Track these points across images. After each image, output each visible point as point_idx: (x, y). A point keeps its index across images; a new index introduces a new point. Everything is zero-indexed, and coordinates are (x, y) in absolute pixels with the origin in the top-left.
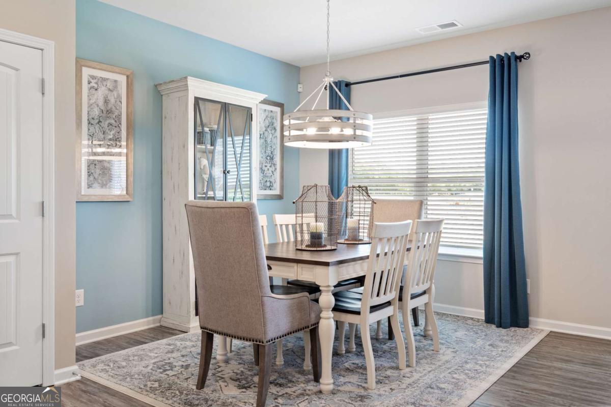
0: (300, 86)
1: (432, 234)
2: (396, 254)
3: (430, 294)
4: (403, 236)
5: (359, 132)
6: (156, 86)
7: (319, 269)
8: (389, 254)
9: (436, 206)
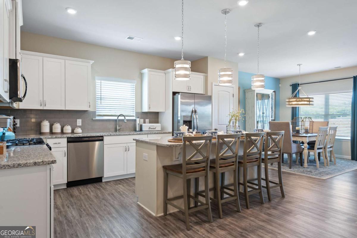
0: (280, 85)
1: (333, 131)
2: (322, 136)
3: (333, 148)
4: (323, 131)
5: (311, 103)
6: (244, 90)
7: (304, 138)
8: (320, 136)
9: (332, 122)
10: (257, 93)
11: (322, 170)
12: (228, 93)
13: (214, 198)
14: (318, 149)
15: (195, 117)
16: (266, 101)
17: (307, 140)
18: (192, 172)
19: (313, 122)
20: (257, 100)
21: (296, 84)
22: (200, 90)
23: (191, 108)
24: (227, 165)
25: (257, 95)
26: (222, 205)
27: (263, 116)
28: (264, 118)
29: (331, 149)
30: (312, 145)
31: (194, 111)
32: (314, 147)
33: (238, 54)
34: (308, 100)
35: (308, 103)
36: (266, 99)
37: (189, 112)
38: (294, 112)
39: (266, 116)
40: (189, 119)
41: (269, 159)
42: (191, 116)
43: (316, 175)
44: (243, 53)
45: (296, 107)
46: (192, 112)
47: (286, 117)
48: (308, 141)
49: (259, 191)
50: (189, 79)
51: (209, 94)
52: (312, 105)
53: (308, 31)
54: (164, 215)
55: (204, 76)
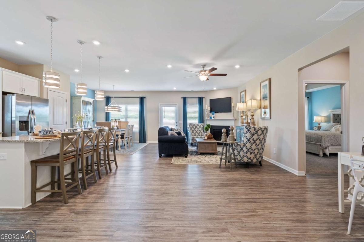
1: (132, 127)
4: (128, 127)
7: (117, 132)
8: (127, 130)
10: (83, 100)
11: (128, 150)
12: (62, 98)
13: (72, 181)
14: (126, 138)
15: (32, 117)
16: (89, 106)
17: (119, 133)
18: (67, 160)
19: (121, 122)
20: (83, 105)
21: (108, 97)
22: (35, 93)
23: (28, 109)
24: (88, 152)
25: (82, 102)
26: (87, 179)
27: (87, 118)
28: (88, 119)
29: (131, 138)
30: (122, 136)
31: (31, 112)
32: (123, 137)
33: (74, 69)
34: (119, 108)
35: (119, 110)
36: (89, 105)
37: (26, 113)
38: (107, 115)
39: (89, 118)
40: (25, 120)
41: (110, 145)
42: (28, 117)
43: (127, 153)
44: (78, 69)
45: (108, 112)
46: (29, 112)
47: (102, 118)
48: (121, 134)
49: (105, 166)
50: (58, 88)
51: (45, 97)
52: (121, 111)
53: (126, 69)
54: (32, 204)
55: (39, 81)
